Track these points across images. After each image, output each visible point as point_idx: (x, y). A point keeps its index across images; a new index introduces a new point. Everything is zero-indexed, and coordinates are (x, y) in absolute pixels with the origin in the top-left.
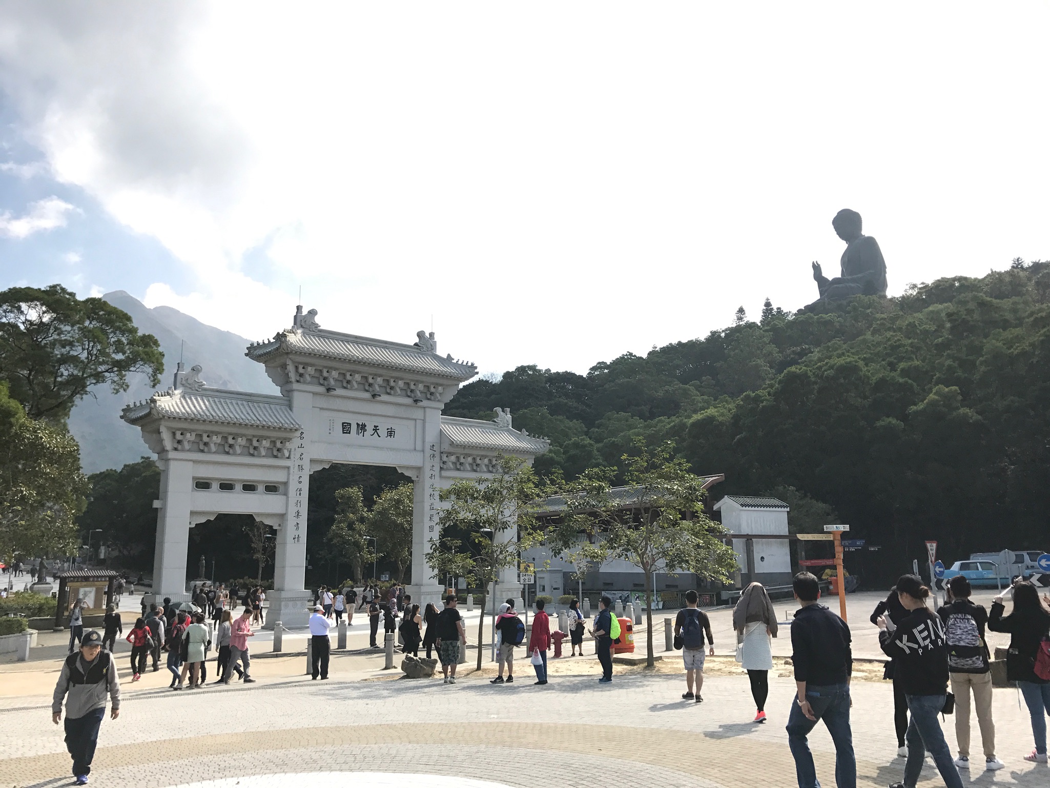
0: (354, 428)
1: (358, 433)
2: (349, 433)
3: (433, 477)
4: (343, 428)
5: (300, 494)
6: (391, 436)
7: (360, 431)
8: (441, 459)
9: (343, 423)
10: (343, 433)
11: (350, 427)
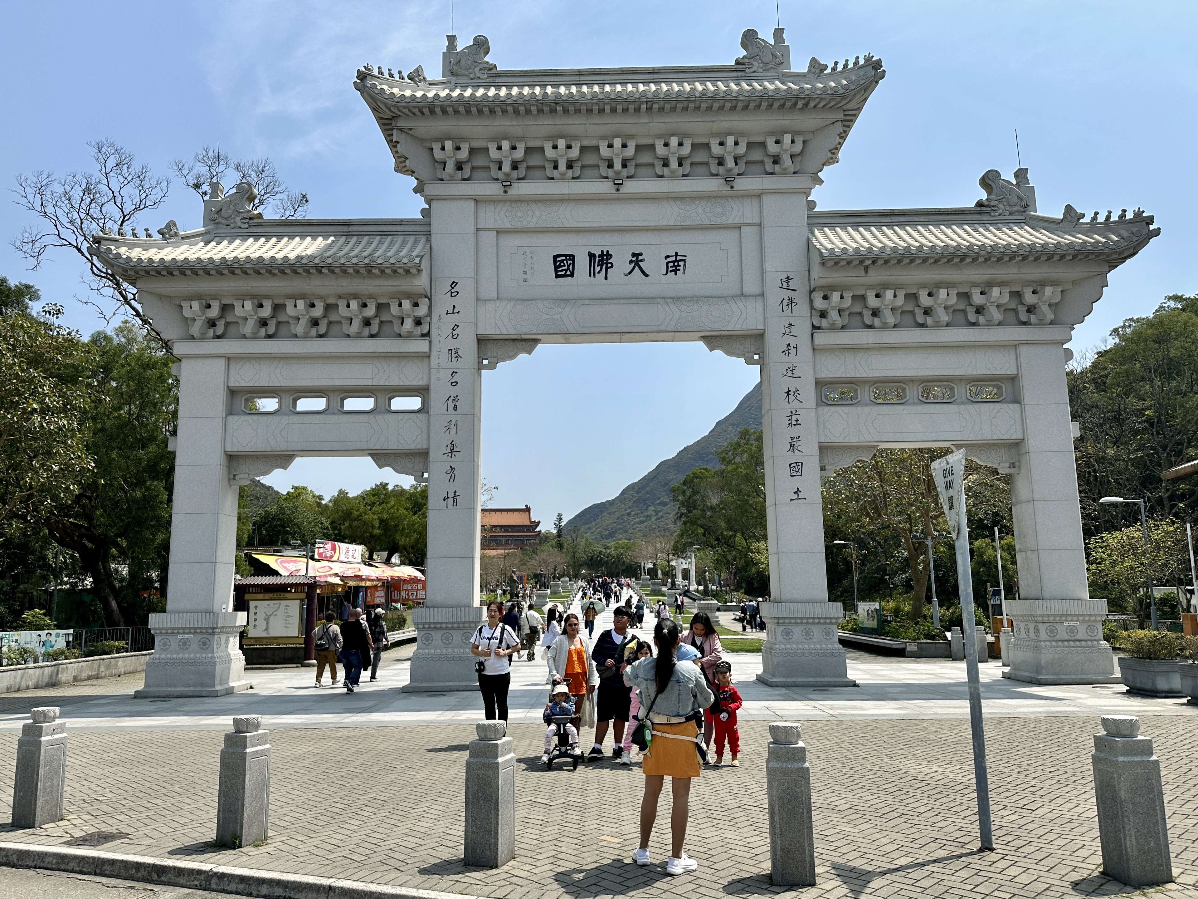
0: (582, 263)
1: (592, 273)
2: (572, 275)
3: (792, 351)
4: (556, 268)
5: (455, 408)
6: (676, 271)
7: (598, 269)
8: (812, 308)
9: (555, 257)
10: (557, 276)
11: (573, 264)
